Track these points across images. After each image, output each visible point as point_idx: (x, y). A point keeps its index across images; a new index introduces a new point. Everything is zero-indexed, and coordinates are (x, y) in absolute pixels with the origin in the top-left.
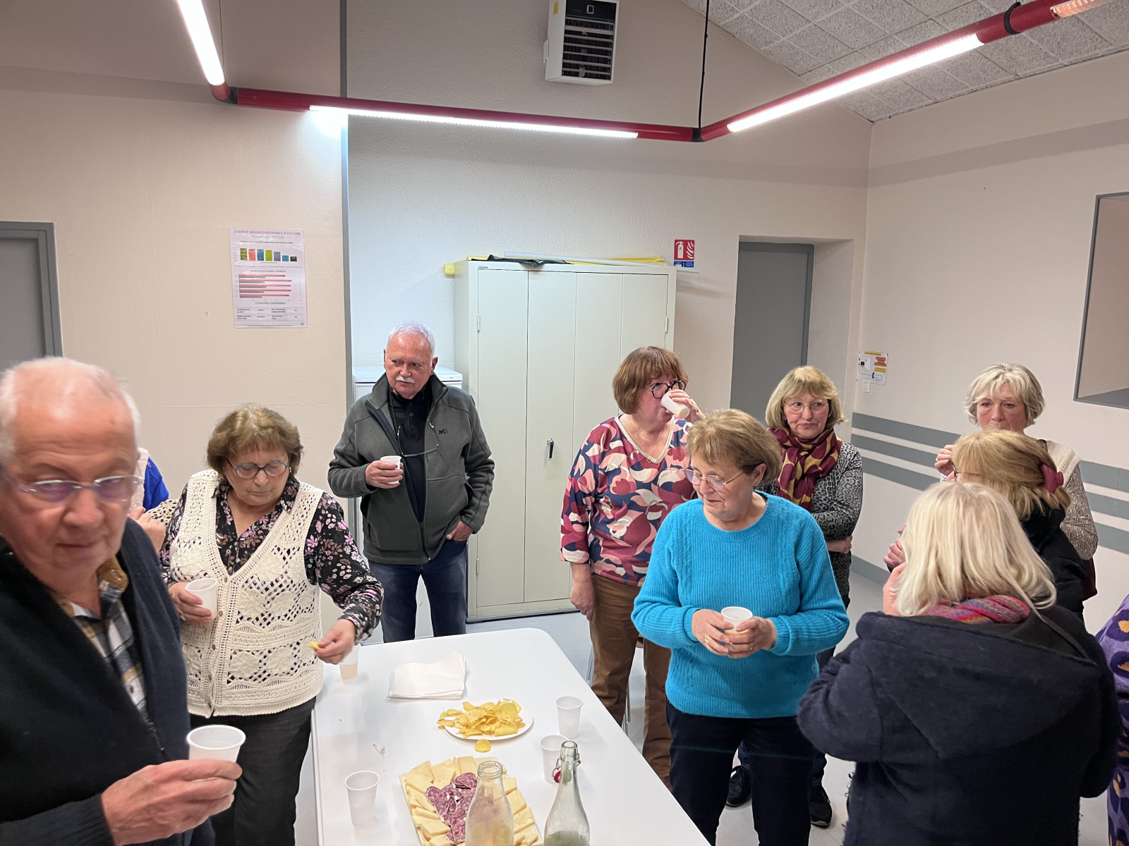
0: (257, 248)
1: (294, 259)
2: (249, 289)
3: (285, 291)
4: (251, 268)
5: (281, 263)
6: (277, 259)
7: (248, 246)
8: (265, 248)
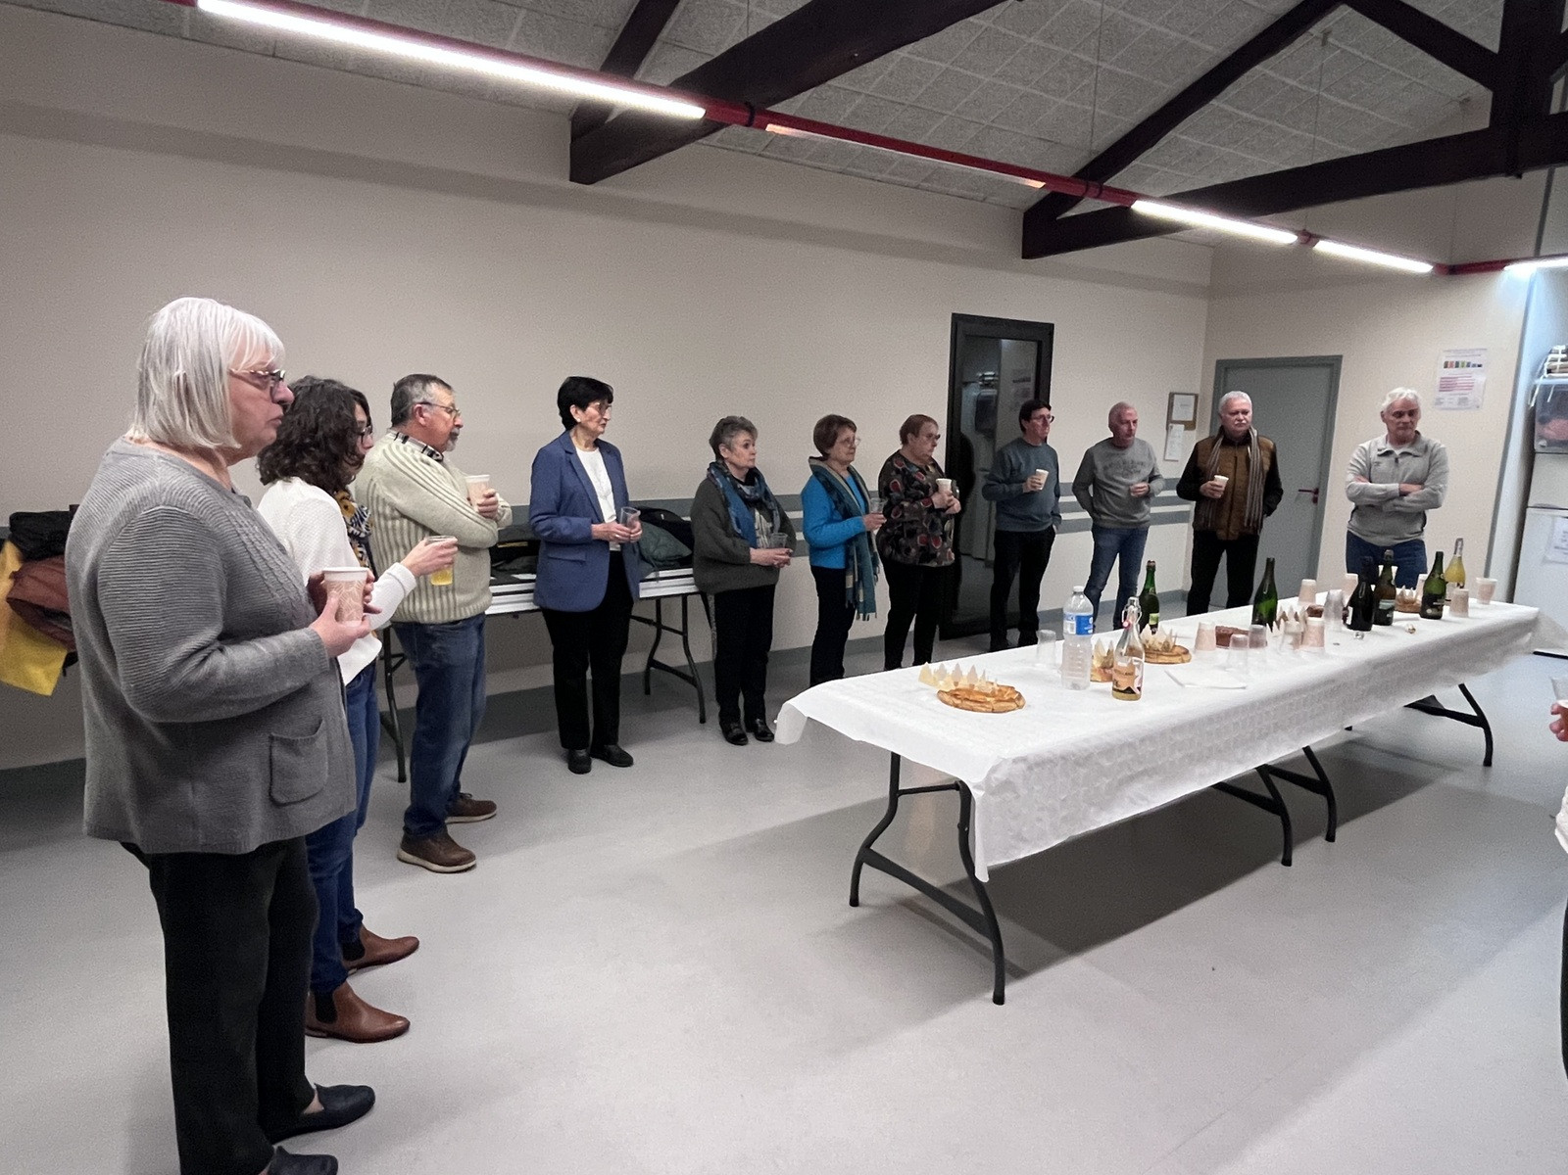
0: (1454, 360)
1: (1480, 366)
2: (1446, 385)
3: (1470, 387)
4: (1452, 372)
5: (1471, 369)
6: (1468, 366)
7: (1450, 360)
8: (1460, 360)
